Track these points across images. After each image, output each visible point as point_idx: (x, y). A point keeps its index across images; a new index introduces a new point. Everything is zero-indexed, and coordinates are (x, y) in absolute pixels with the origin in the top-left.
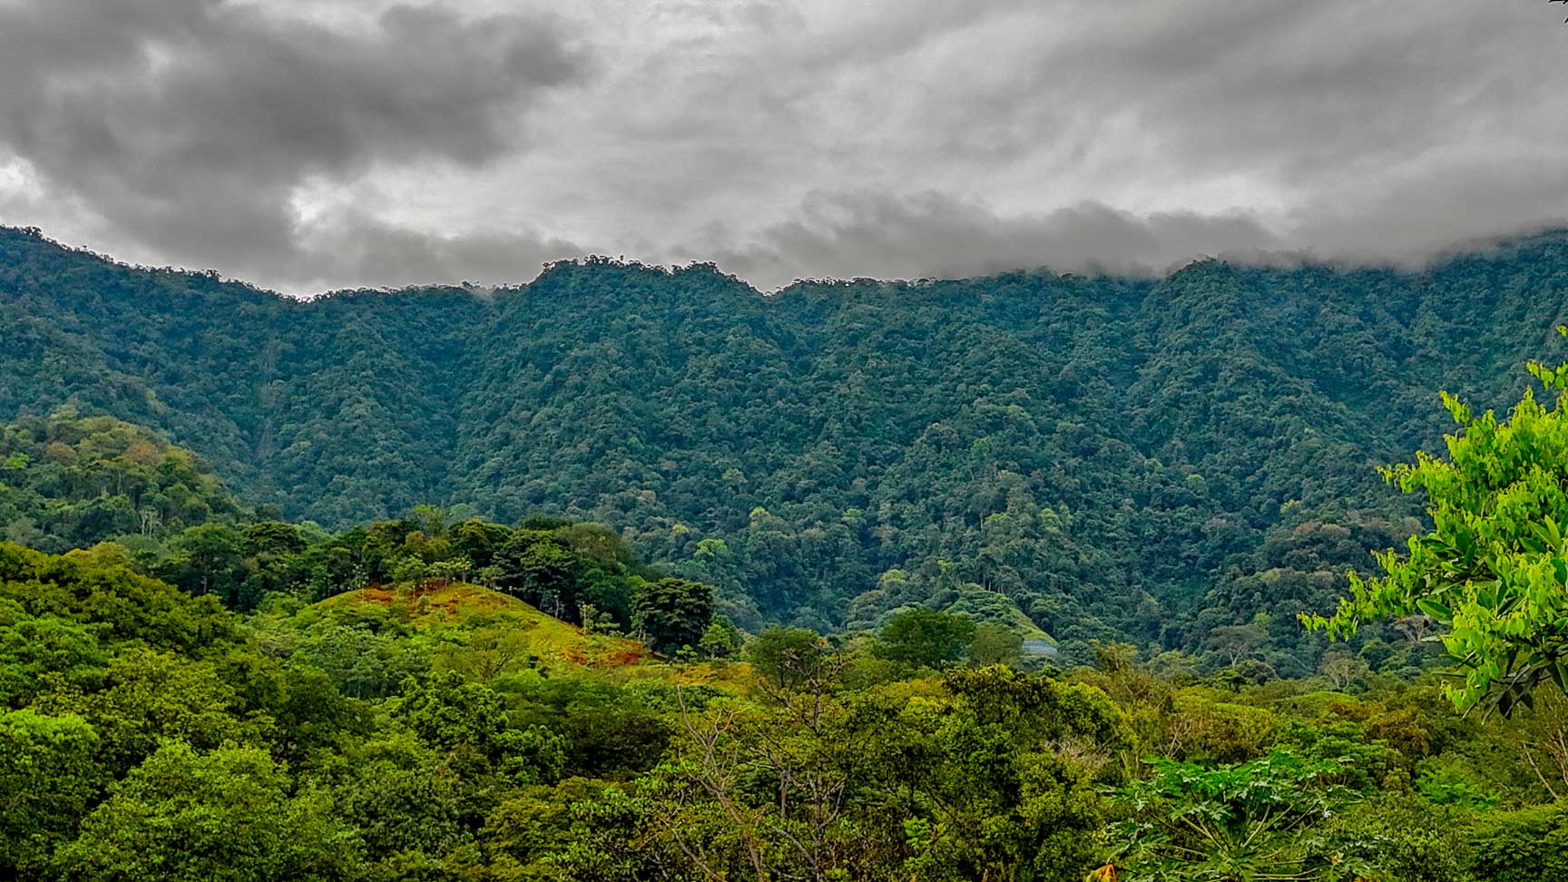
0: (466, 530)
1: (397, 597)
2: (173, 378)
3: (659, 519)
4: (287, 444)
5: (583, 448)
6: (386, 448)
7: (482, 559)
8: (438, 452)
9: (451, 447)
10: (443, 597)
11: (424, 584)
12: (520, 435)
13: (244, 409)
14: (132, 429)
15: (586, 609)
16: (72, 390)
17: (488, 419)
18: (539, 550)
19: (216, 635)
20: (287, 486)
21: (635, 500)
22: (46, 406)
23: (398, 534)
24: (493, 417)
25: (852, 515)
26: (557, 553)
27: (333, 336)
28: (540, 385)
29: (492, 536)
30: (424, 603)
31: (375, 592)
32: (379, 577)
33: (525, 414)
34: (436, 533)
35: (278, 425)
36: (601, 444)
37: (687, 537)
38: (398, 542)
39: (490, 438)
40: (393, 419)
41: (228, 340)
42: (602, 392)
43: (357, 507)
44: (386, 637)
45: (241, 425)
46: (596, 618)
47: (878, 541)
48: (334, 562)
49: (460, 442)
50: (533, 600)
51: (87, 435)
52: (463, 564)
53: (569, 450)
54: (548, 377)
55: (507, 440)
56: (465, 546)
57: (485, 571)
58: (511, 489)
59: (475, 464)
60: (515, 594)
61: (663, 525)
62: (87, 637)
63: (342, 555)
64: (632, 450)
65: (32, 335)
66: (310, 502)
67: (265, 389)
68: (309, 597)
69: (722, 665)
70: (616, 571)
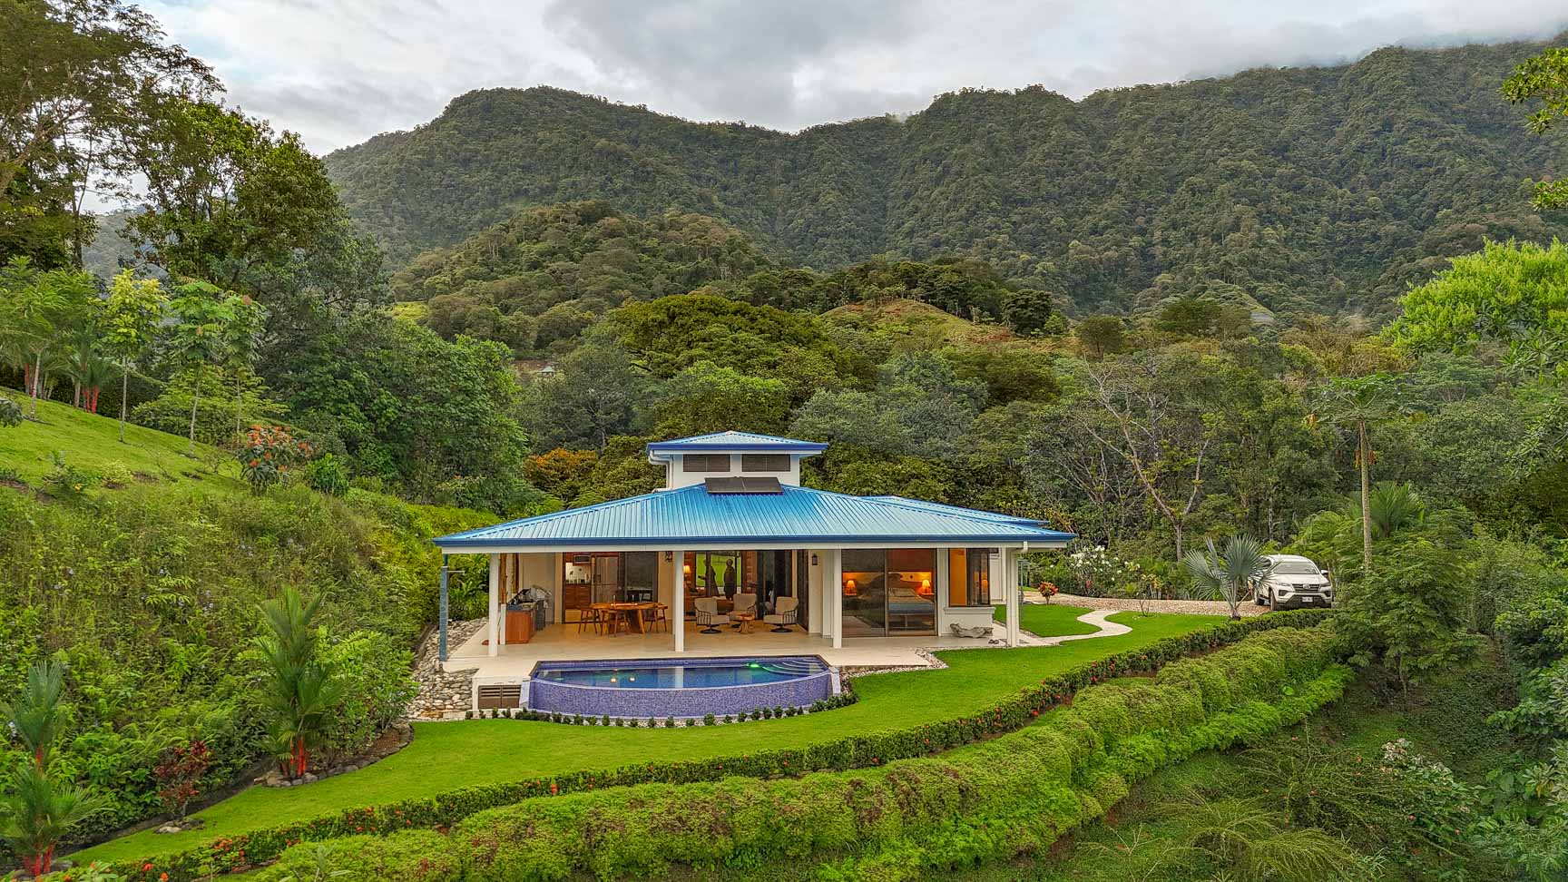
0: (901, 267)
1: (865, 308)
2: (725, 188)
3: (1012, 252)
4: (791, 222)
5: (963, 211)
6: (846, 220)
7: (912, 284)
8: (876, 220)
9: (883, 217)
10: (891, 308)
11: (879, 300)
12: (924, 206)
13: (766, 202)
14: (708, 220)
15: (975, 310)
16: (673, 199)
17: (904, 197)
18: (945, 277)
19: (815, 337)
20: (793, 247)
21: (996, 242)
22: (660, 209)
23: (863, 272)
24: (907, 196)
25: (1135, 241)
26: (955, 278)
27: (812, 154)
28: (934, 174)
29: (917, 270)
30: (881, 311)
31: (853, 307)
32: (854, 298)
33: (926, 193)
34: (885, 271)
35: (785, 211)
36: (973, 208)
37: (1029, 262)
38: (863, 277)
39: (906, 209)
40: (849, 202)
41: (754, 162)
42: (973, 175)
43: (832, 257)
44: (862, 332)
45: (765, 213)
46: (980, 315)
47: (1153, 256)
48: (829, 291)
49: (889, 213)
50: (943, 307)
51: (686, 225)
52: (902, 288)
53: (953, 214)
54: (940, 168)
55: (917, 209)
56: (902, 277)
57: (915, 291)
58: (920, 240)
59: (899, 226)
60: (932, 303)
61: (1013, 255)
62: (761, 341)
63: (833, 286)
64: (993, 210)
65: (649, 169)
66: (806, 255)
67: (776, 190)
68: (817, 311)
69: (1059, 339)
70: (990, 287)
